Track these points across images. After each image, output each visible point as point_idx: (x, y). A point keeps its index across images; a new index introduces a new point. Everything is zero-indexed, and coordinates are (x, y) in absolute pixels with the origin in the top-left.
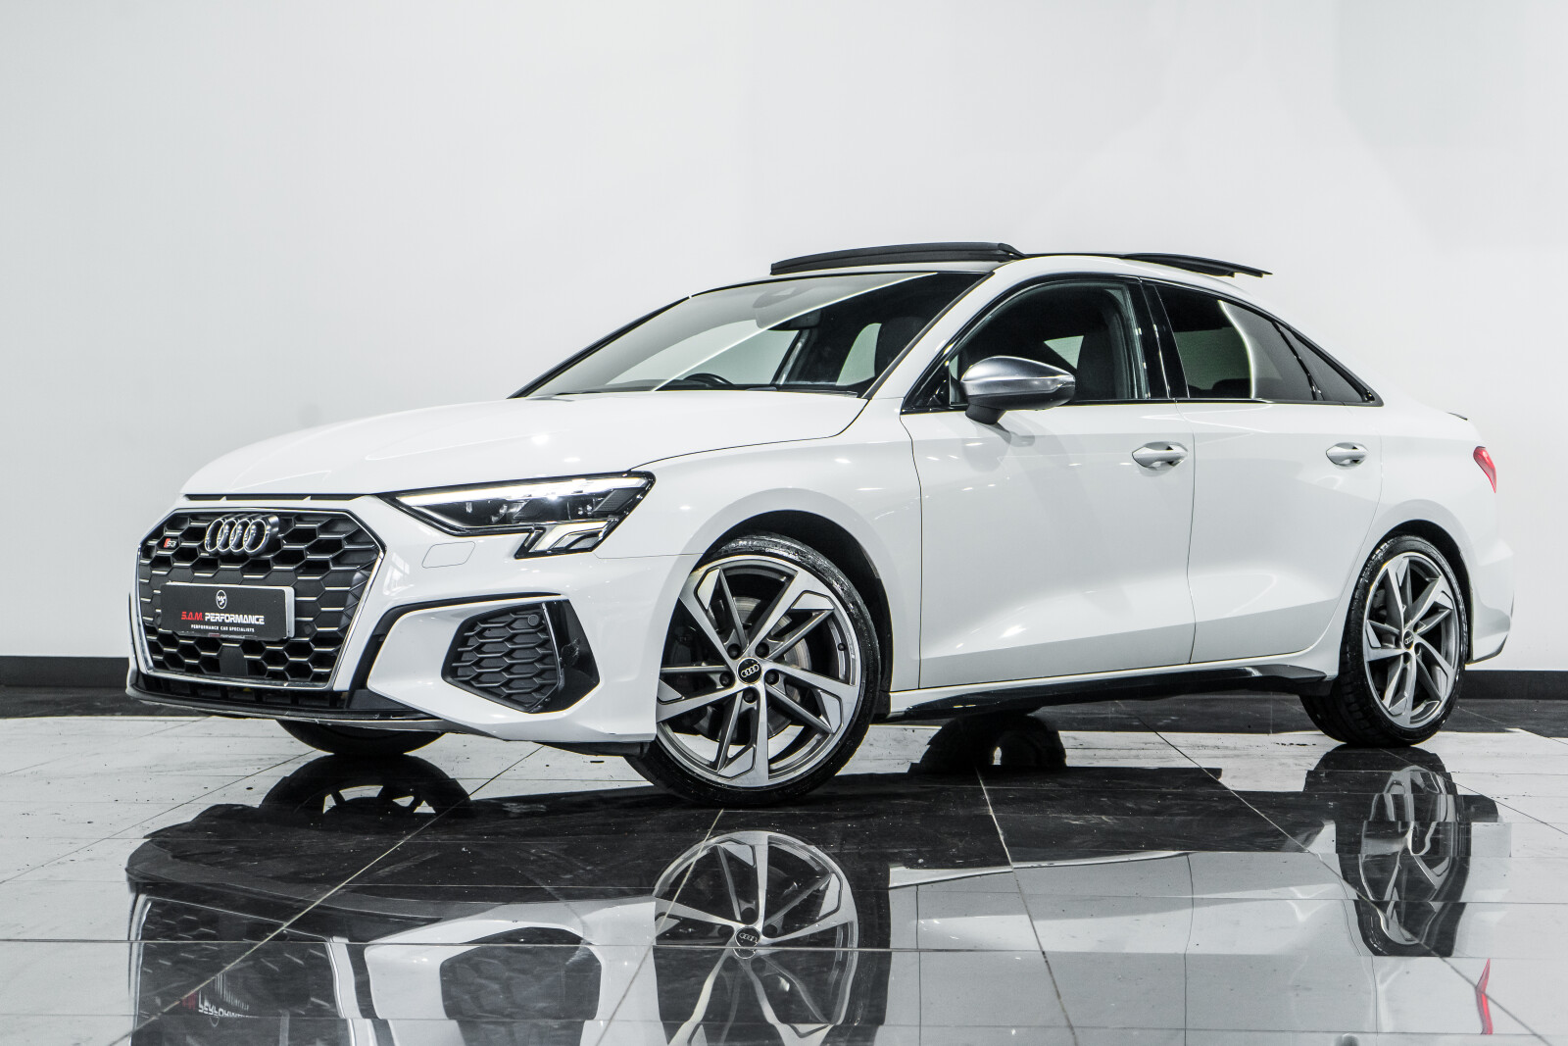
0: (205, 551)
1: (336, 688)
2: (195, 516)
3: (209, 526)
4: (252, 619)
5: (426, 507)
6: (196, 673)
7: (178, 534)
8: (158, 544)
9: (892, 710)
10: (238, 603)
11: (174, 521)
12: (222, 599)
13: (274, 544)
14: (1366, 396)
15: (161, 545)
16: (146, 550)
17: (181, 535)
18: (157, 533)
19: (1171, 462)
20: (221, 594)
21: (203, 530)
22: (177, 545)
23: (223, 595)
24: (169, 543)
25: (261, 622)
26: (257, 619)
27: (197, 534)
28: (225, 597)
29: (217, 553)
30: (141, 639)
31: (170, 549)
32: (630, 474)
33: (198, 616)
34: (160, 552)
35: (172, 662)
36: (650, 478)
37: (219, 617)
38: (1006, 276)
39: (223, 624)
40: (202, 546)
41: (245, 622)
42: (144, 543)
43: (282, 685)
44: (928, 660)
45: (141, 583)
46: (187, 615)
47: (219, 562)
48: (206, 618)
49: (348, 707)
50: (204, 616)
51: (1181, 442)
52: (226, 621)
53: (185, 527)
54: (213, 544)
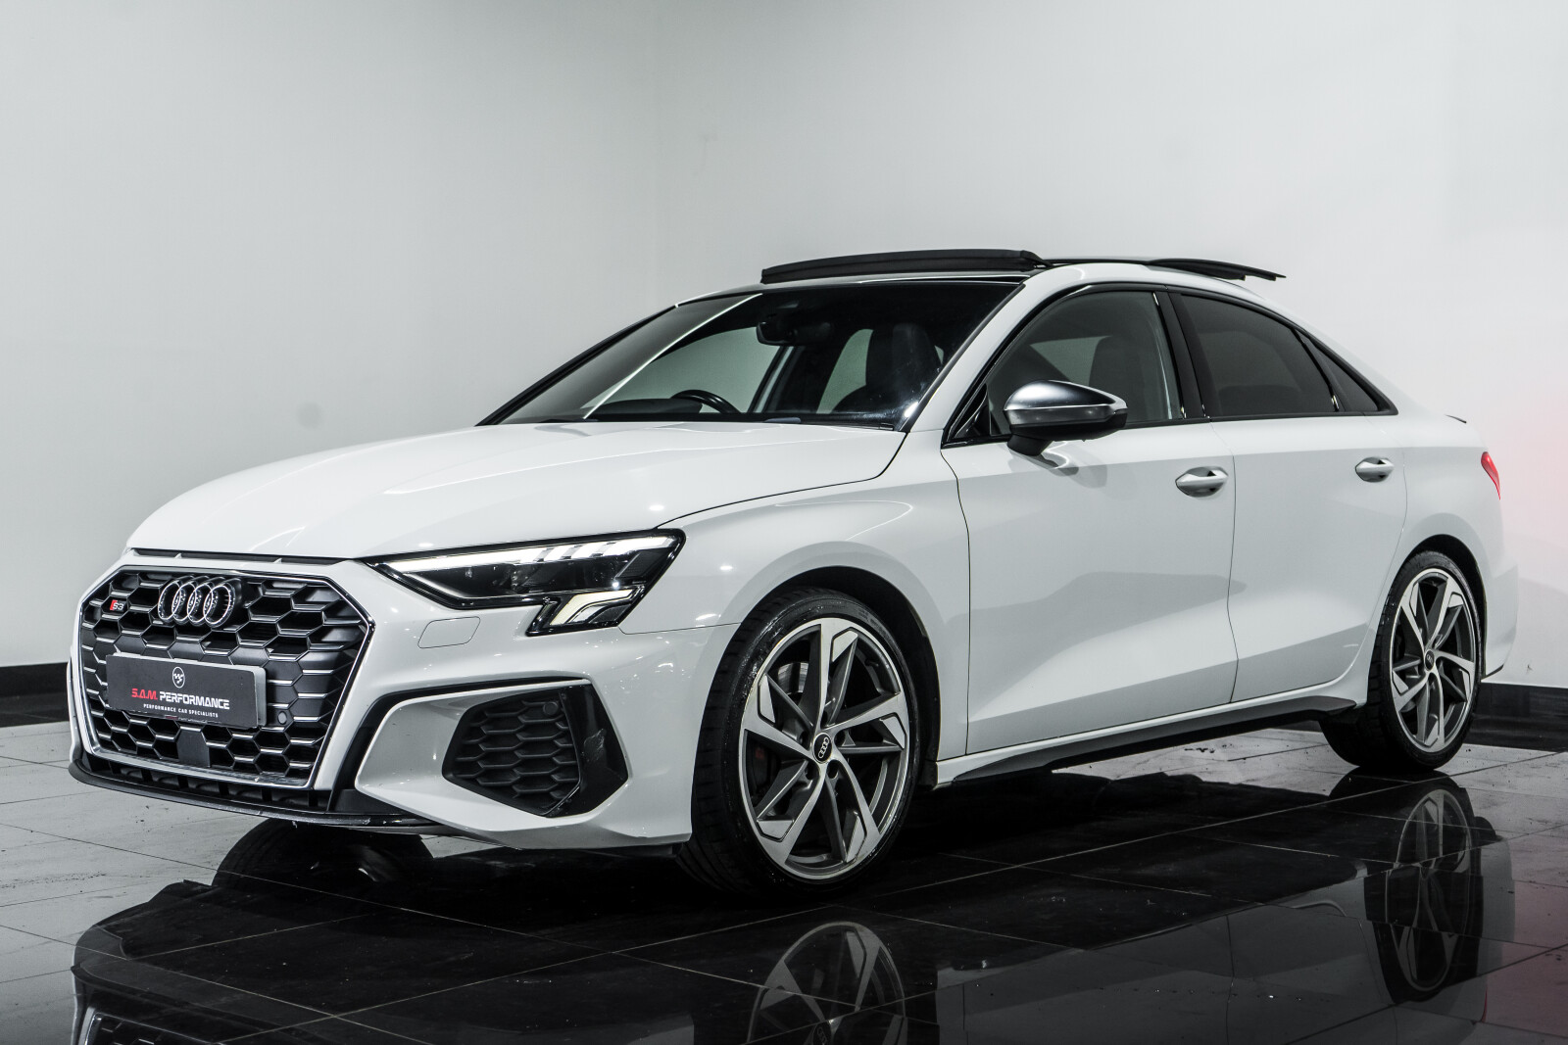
0: (158, 618)
1: (317, 786)
2: (145, 575)
3: (163, 588)
4: (216, 703)
5: (419, 574)
6: (150, 758)
7: (126, 595)
8: (103, 605)
9: (939, 781)
10: (198, 682)
11: (121, 579)
12: (179, 677)
13: (239, 615)
14: (1381, 405)
15: (106, 608)
16: (88, 612)
17: (130, 597)
18: (102, 592)
19: (1212, 489)
20: (178, 672)
21: (155, 593)
22: (125, 608)
23: (181, 673)
24: (115, 605)
25: (226, 707)
26: (222, 704)
27: (147, 597)
28: (183, 675)
29: (173, 622)
30: (85, 714)
31: (116, 612)
32: (655, 532)
33: (152, 695)
34: (106, 616)
35: (123, 743)
36: (679, 536)
37: (177, 698)
38: (1038, 288)
39: (181, 705)
40: (154, 612)
41: (206, 705)
42: (86, 604)
43: (253, 779)
44: (975, 722)
45: (84, 650)
46: (139, 693)
47: (175, 631)
48: (161, 697)
49: (332, 808)
50: (158, 695)
51: (1223, 467)
52: (185, 702)
53: (135, 586)
54: (167, 611)
